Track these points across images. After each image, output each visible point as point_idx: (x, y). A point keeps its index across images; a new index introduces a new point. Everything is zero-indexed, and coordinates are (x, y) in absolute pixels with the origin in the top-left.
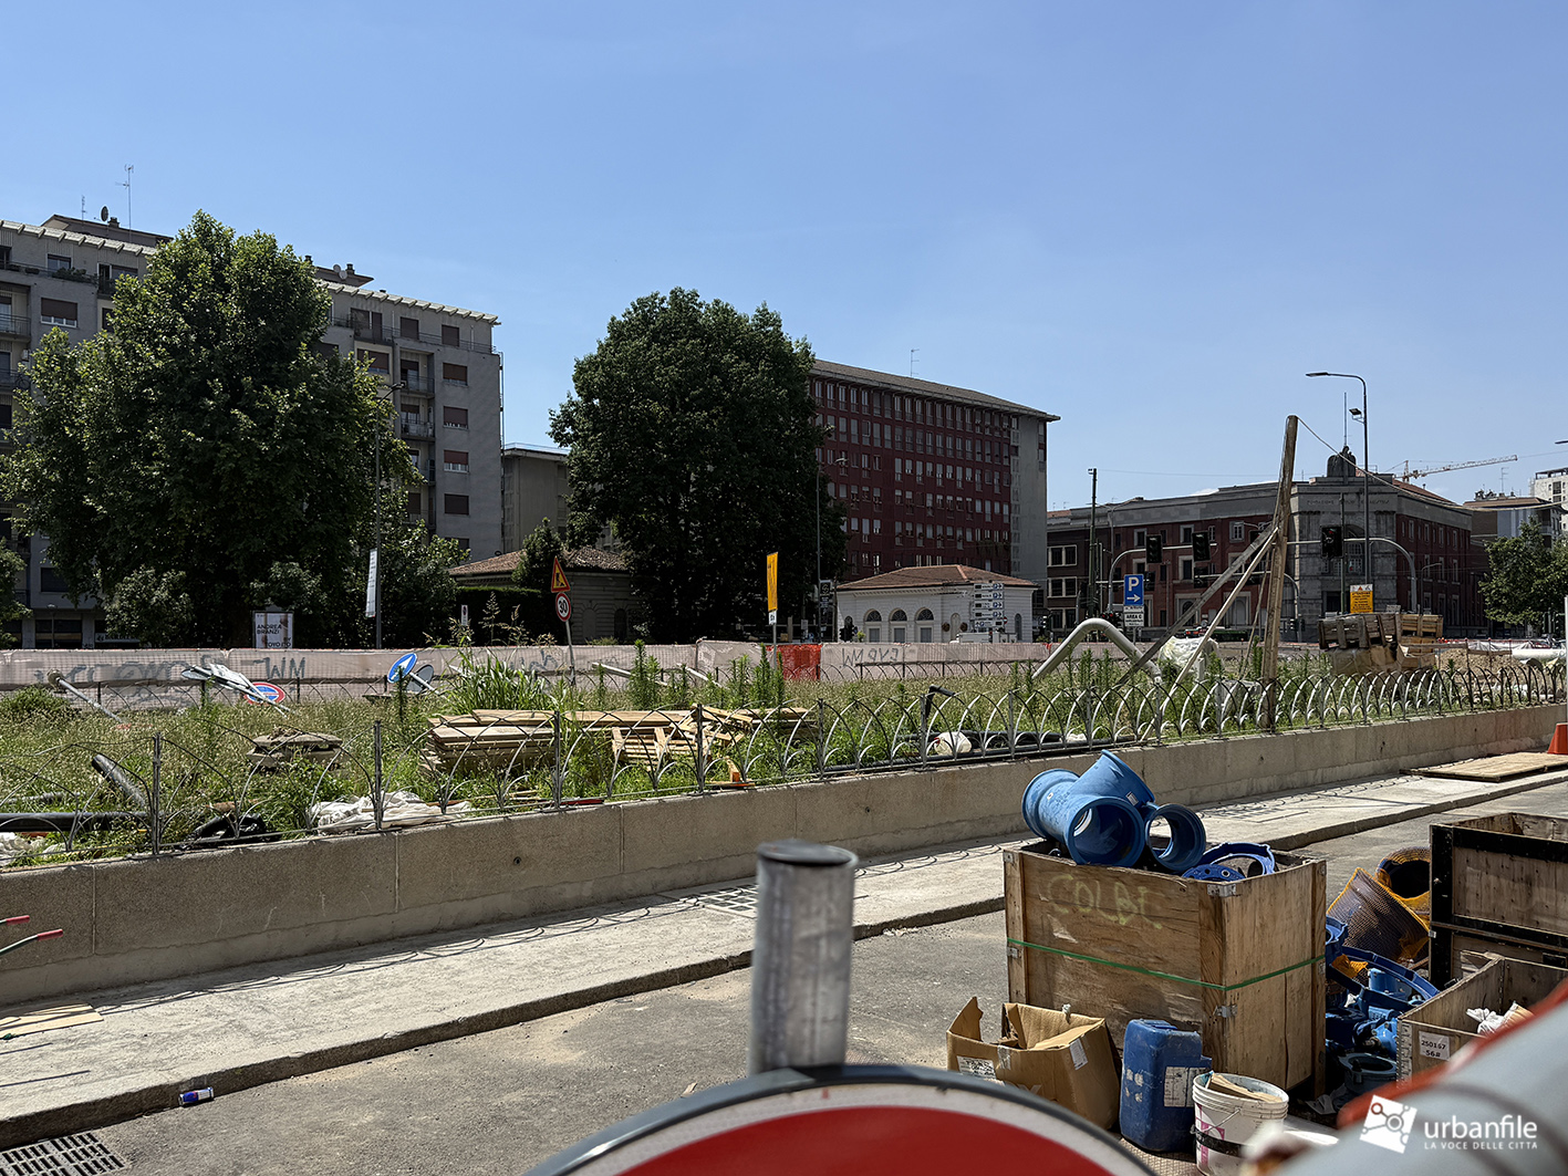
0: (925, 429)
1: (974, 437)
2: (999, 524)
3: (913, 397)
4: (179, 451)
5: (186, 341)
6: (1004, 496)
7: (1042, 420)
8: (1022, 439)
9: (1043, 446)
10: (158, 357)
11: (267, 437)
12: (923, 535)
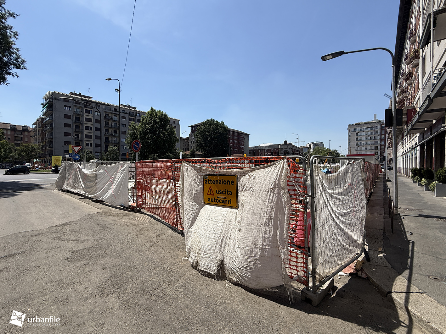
0: (234, 136)
1: (240, 137)
2: (243, 149)
3: (232, 131)
4: (153, 139)
5: (153, 124)
6: (243, 145)
7: (248, 135)
8: (246, 138)
9: (248, 138)
10: (150, 126)
11: (164, 137)
12: (233, 150)
